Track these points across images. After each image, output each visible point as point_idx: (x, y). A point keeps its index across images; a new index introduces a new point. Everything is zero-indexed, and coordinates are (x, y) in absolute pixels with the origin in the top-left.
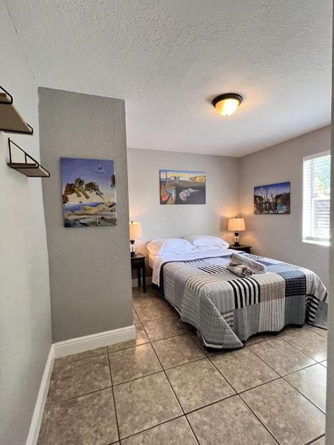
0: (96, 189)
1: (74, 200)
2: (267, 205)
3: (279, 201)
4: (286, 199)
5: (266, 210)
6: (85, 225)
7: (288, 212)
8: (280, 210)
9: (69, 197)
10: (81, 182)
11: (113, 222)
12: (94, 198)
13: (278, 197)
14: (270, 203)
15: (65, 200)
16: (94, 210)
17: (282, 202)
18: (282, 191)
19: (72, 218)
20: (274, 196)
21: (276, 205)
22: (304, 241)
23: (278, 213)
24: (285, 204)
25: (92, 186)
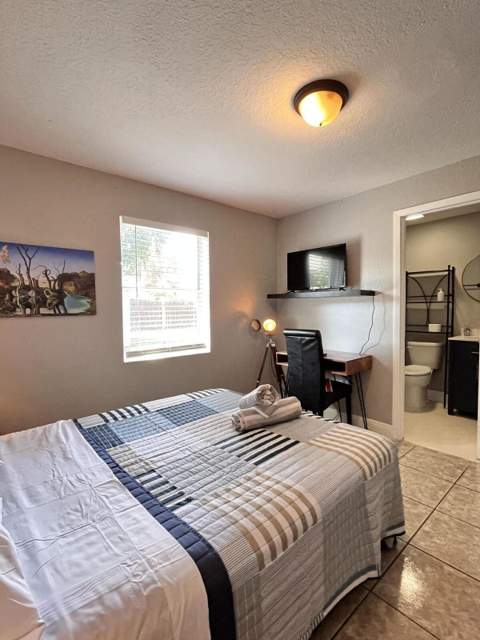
2: (32, 293)
3: (70, 287)
4: (86, 286)
5: (28, 305)
7: (92, 312)
8: (72, 307)
13: (64, 278)
14: (39, 291)
17: (78, 291)
18: (75, 267)
20: (54, 275)
21: (60, 295)
22: (126, 360)
23: (66, 314)
24: (87, 295)
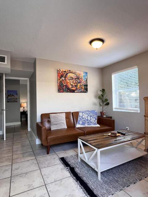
0: (14, 96)
1: (9, 98)
6: (11, 102)
9: (9, 97)
10: (11, 94)
11: (17, 102)
12: (13, 97)
15: (8, 97)
16: (13, 99)
19: (9, 101)
25: (13, 95)
